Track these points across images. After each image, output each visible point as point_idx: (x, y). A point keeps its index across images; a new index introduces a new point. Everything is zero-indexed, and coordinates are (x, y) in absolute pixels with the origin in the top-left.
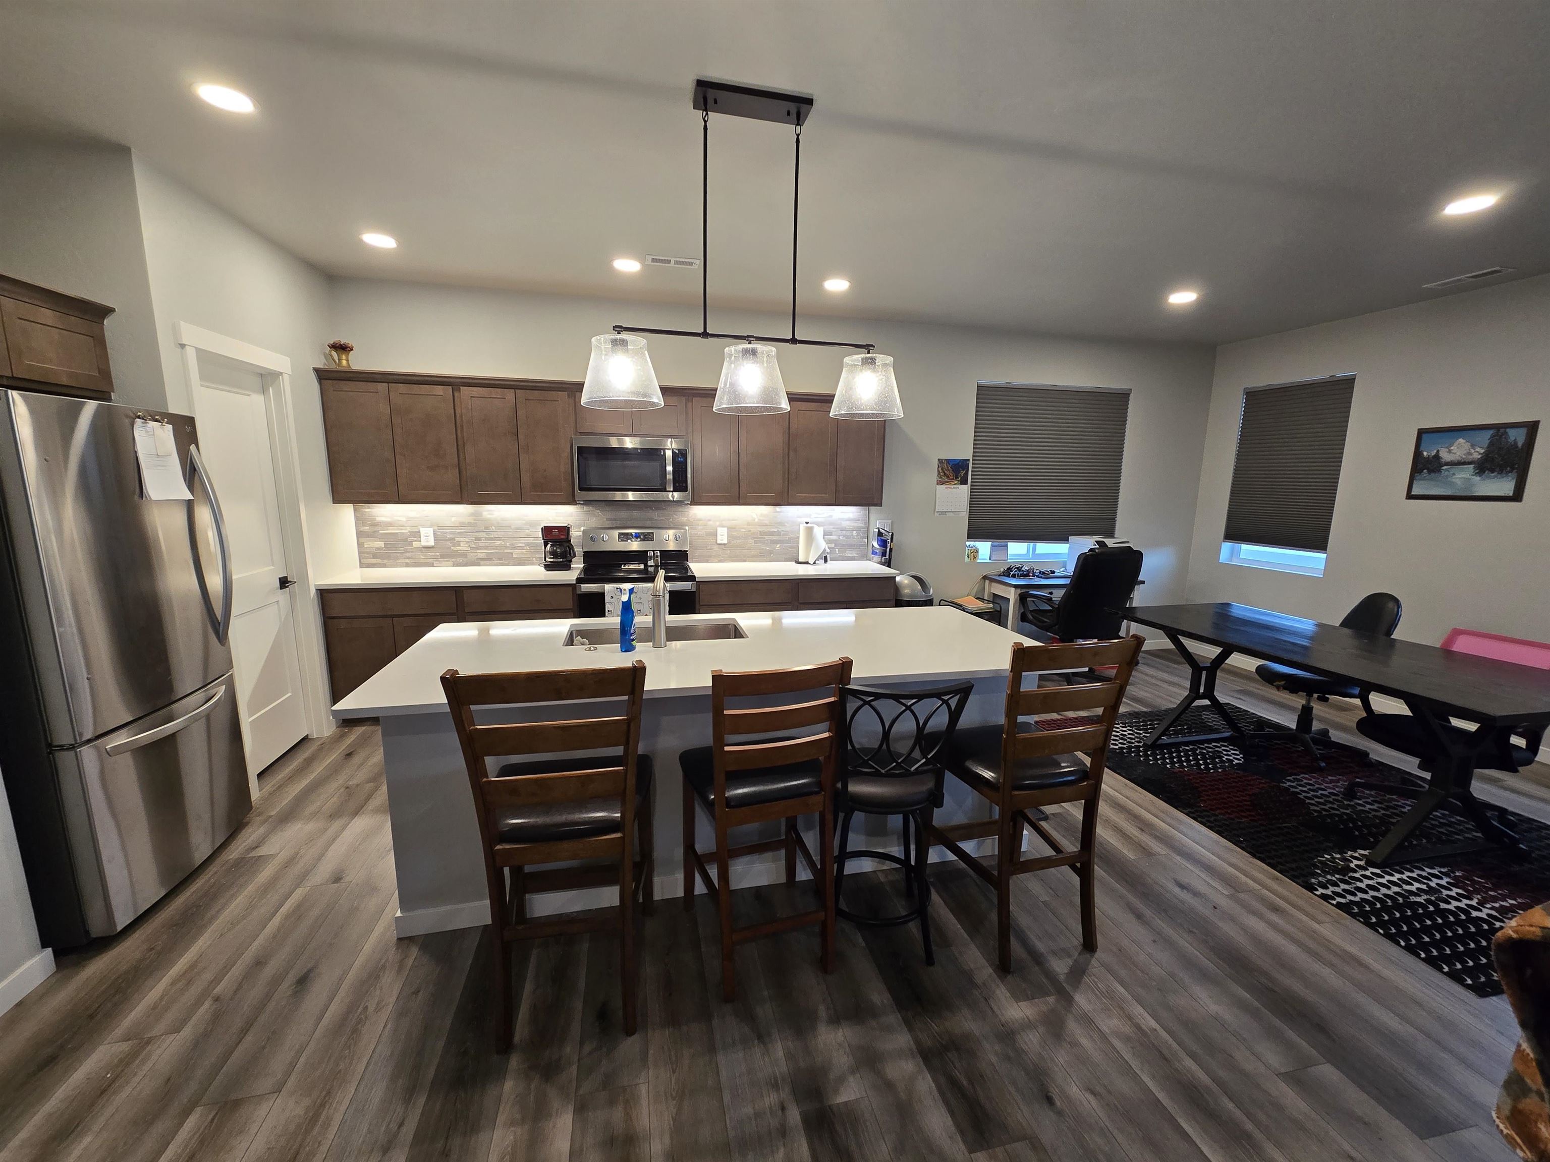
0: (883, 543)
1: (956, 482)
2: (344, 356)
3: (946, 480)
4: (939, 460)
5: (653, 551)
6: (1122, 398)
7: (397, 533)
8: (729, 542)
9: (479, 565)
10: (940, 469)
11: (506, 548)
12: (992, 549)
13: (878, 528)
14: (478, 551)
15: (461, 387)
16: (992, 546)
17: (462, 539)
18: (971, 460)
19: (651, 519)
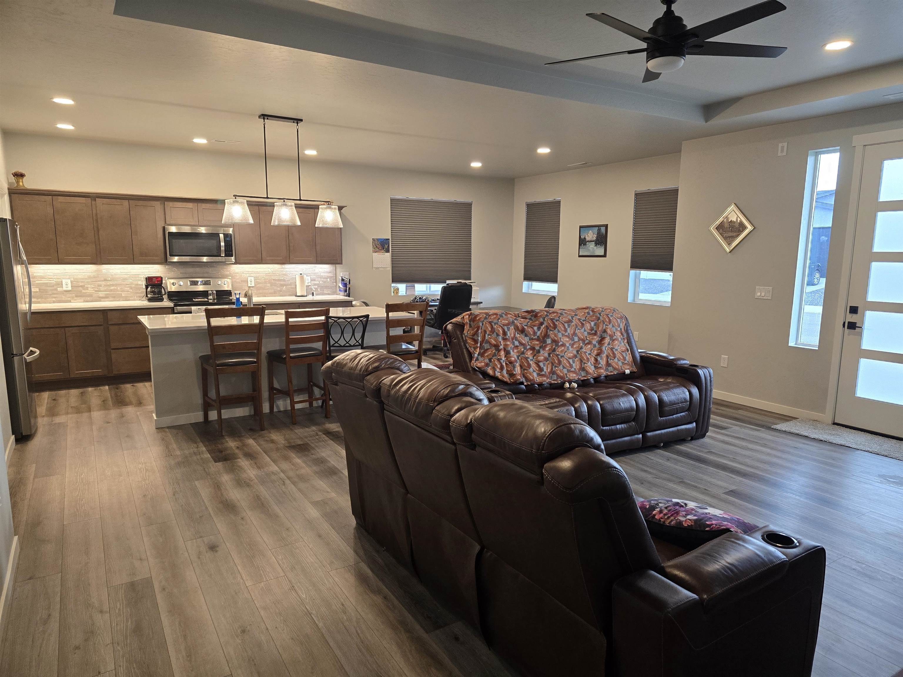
0: (345, 285)
1: (383, 251)
2: (21, 180)
3: (378, 250)
4: (373, 239)
5: (212, 291)
6: (468, 206)
7: (47, 283)
8: (255, 285)
9: (100, 301)
10: (374, 244)
11: (118, 291)
12: (406, 289)
13: (342, 277)
14: (99, 293)
15: (96, 199)
16: (406, 286)
17: (89, 286)
18: (390, 239)
19: (207, 273)
